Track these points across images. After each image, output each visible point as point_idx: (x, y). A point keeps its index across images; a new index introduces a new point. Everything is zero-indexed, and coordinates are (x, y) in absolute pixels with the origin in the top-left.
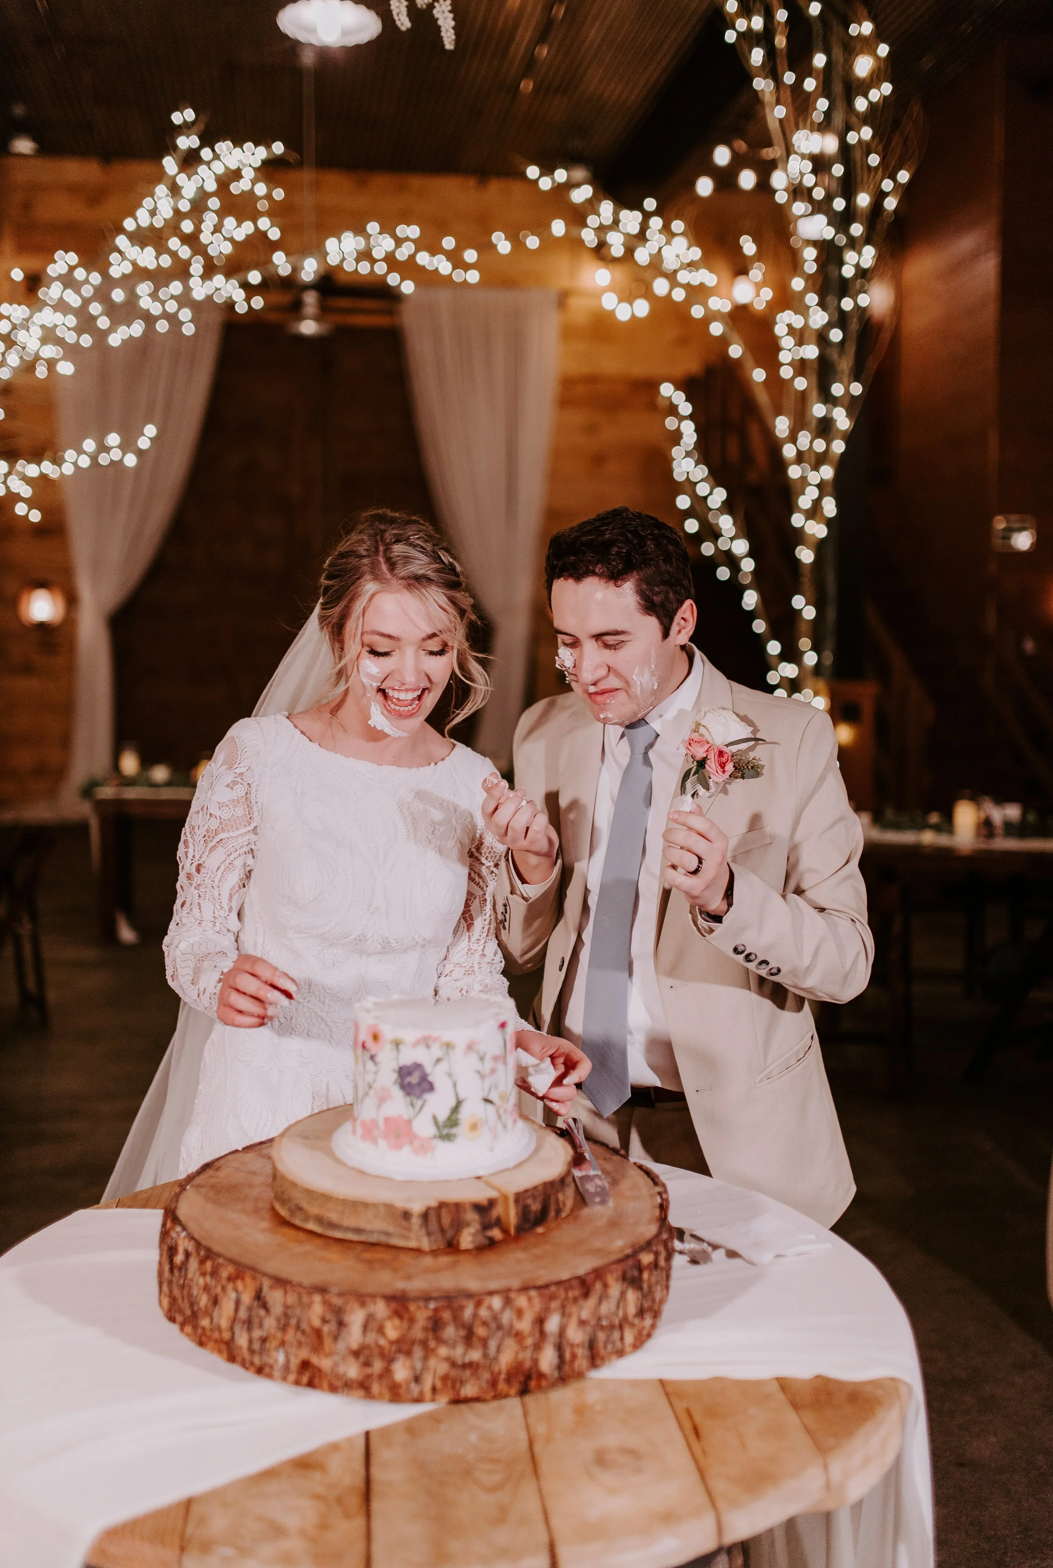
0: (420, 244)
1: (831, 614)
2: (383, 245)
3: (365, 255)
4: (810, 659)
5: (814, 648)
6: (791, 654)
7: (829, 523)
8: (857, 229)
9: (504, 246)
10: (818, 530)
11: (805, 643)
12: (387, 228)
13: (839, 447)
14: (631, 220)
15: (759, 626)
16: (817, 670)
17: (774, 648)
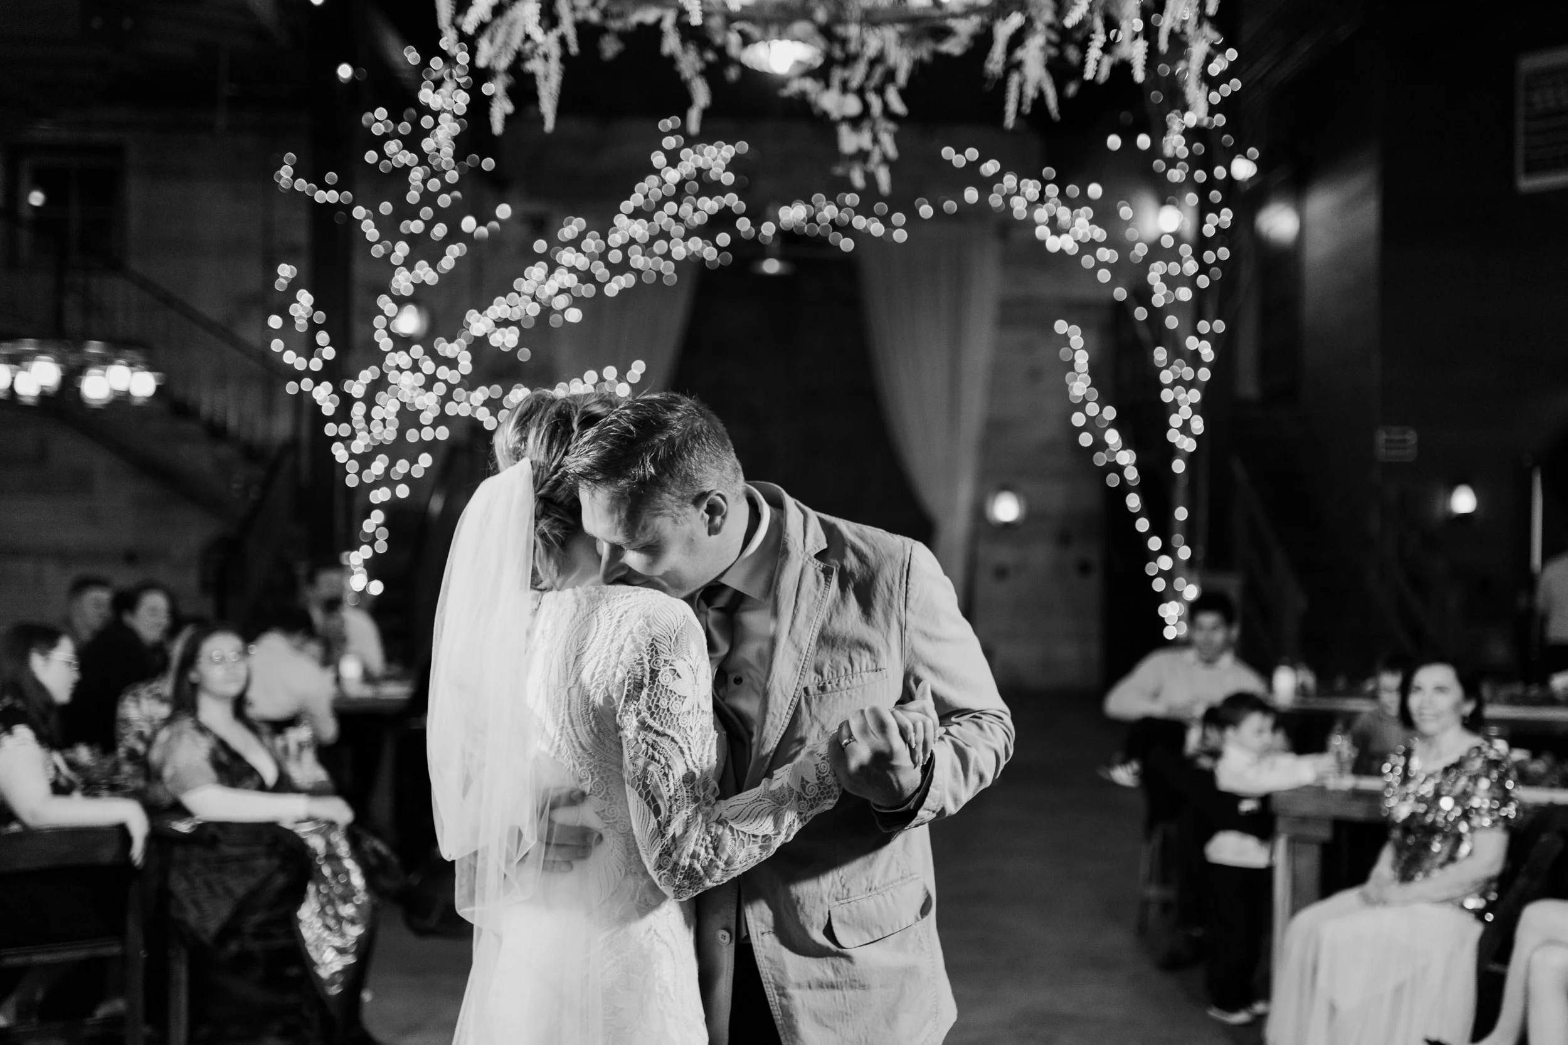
0: (858, 210)
1: (1203, 516)
2: (829, 212)
3: (812, 219)
4: (1185, 553)
5: (1187, 543)
6: (1168, 549)
7: (1198, 438)
8: (1216, 196)
9: (926, 211)
10: (1188, 445)
11: (1178, 538)
12: (831, 198)
13: (1205, 375)
14: (1031, 188)
15: (1142, 525)
16: (1191, 562)
17: (1155, 543)
